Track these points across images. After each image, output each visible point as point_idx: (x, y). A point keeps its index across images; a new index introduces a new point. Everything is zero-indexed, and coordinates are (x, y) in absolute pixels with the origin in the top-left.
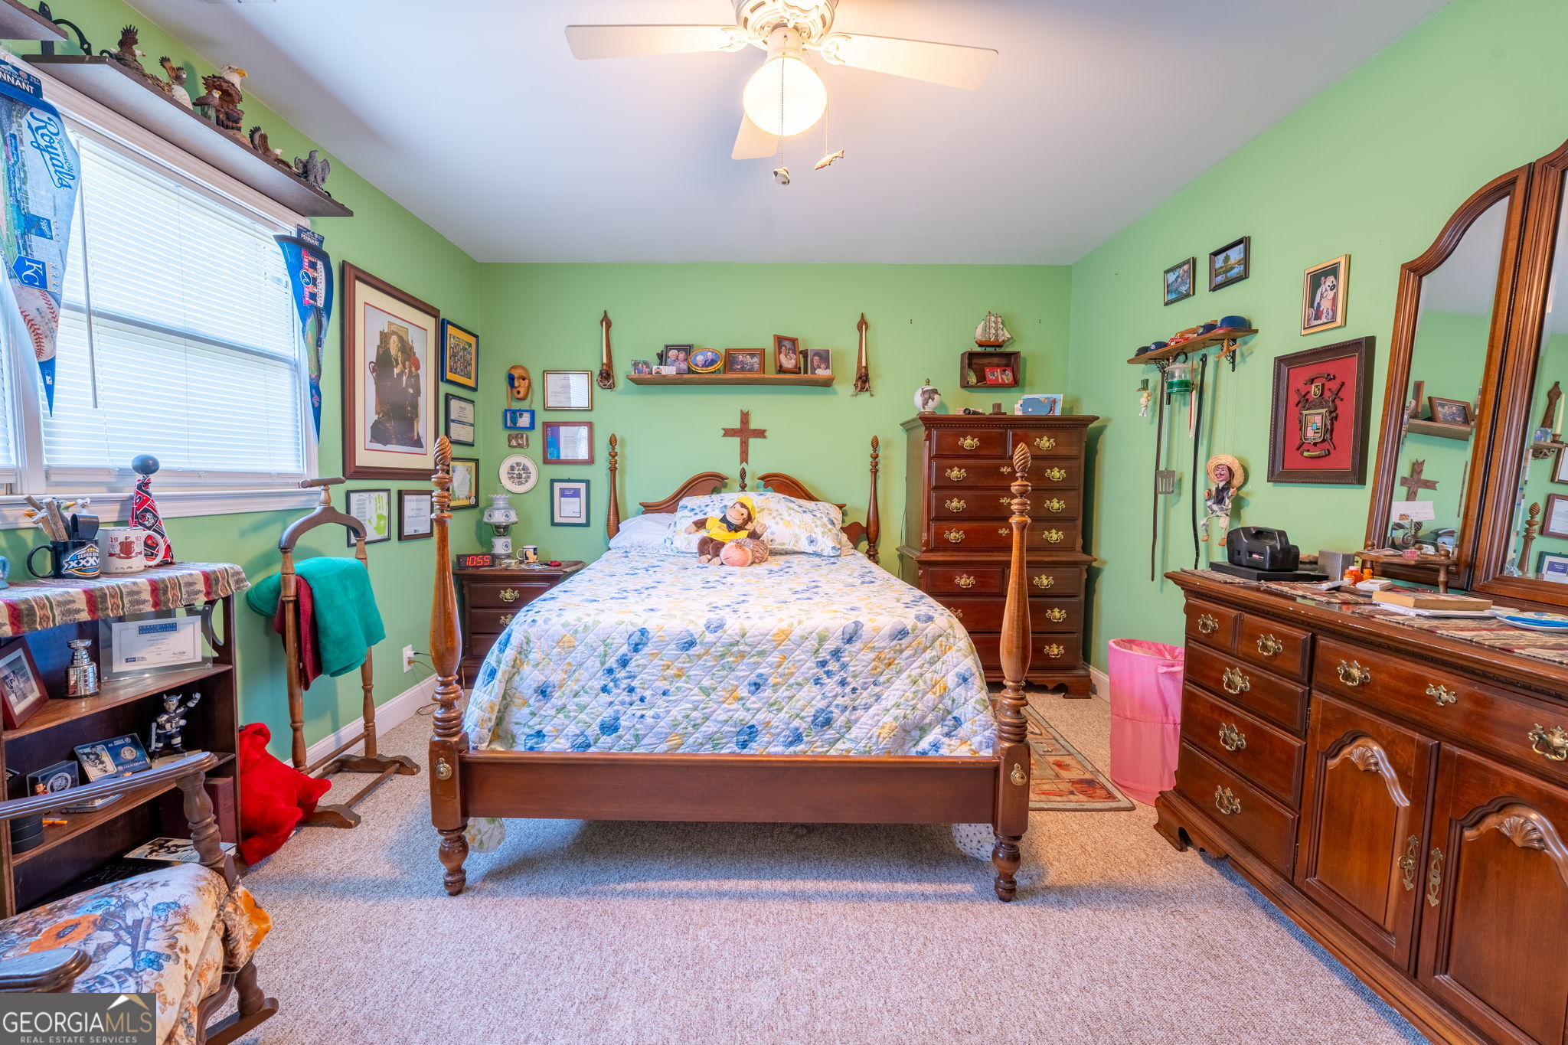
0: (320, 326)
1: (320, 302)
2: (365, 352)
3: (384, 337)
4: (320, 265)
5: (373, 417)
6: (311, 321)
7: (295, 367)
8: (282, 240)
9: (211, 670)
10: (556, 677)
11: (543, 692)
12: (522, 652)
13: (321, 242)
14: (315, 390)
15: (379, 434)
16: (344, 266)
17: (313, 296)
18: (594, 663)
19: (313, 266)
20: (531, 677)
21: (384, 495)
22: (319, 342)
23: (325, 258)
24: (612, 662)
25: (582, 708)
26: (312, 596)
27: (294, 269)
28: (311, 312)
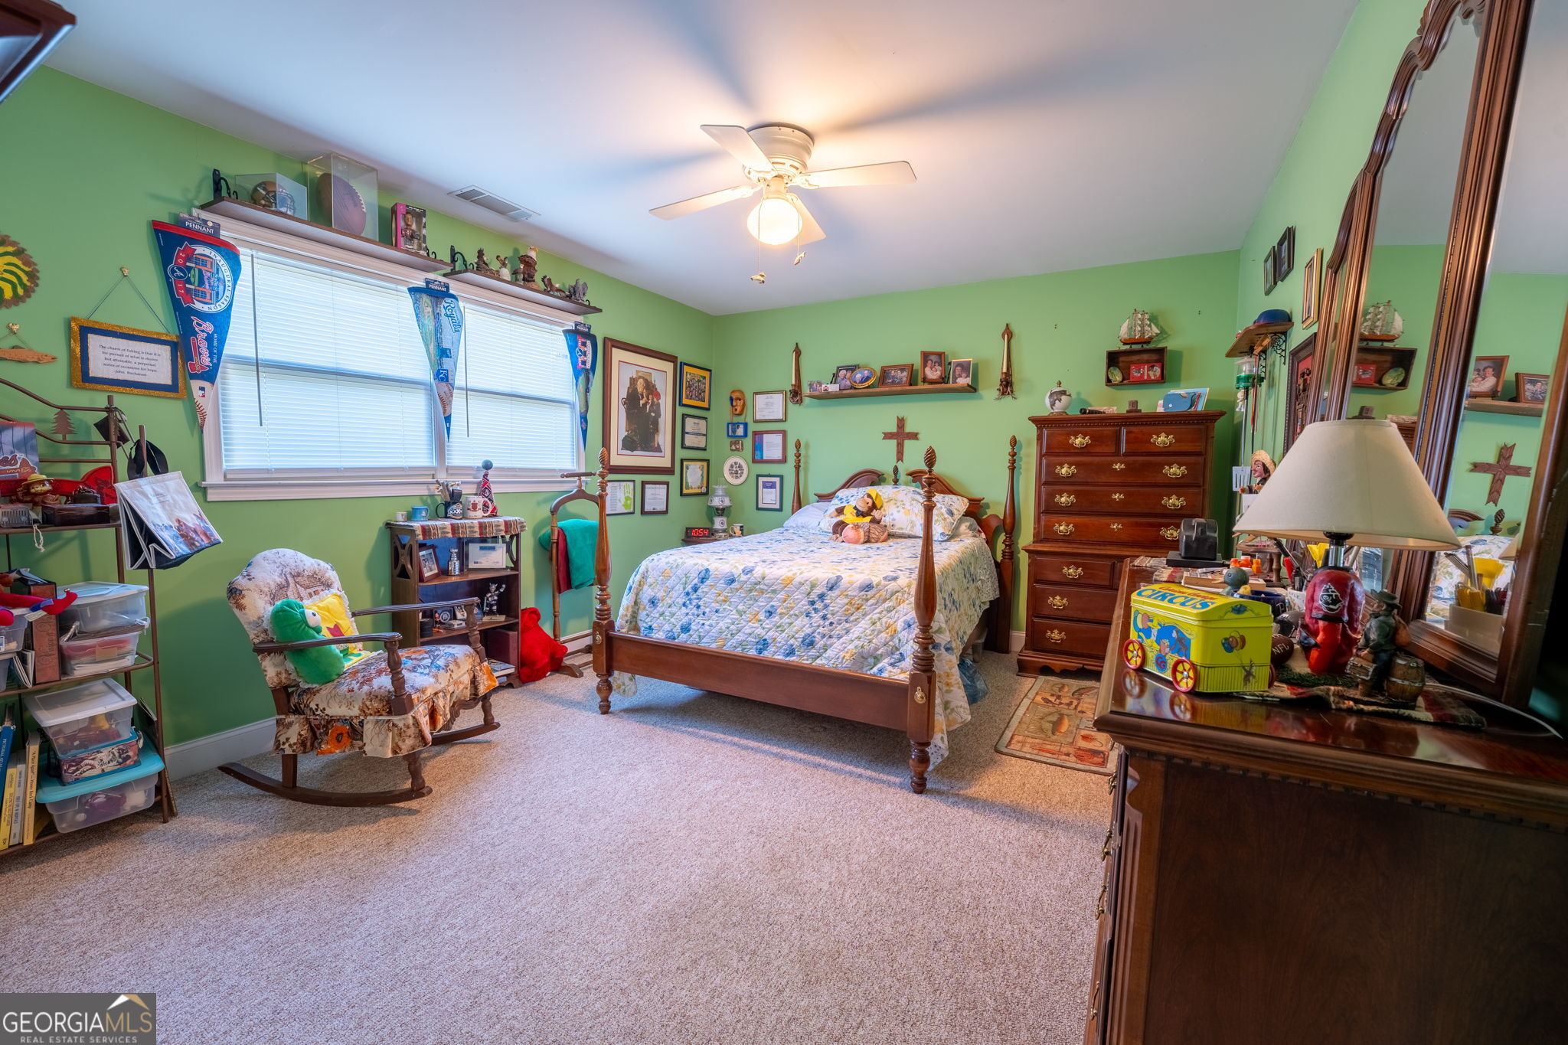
0: (588, 380)
1: (588, 366)
2: (619, 392)
3: (633, 381)
4: (589, 343)
5: (624, 433)
6: (582, 379)
7: (572, 406)
8: (566, 332)
9: (509, 572)
10: (660, 594)
11: (653, 602)
12: (644, 577)
13: (589, 329)
14: (584, 419)
15: (629, 444)
16: (606, 340)
17: (584, 363)
18: (679, 587)
19: (584, 344)
20: (647, 593)
21: (631, 484)
22: (587, 390)
23: (593, 338)
24: (689, 588)
25: (673, 615)
26: (565, 540)
27: (572, 349)
28: (583, 373)
